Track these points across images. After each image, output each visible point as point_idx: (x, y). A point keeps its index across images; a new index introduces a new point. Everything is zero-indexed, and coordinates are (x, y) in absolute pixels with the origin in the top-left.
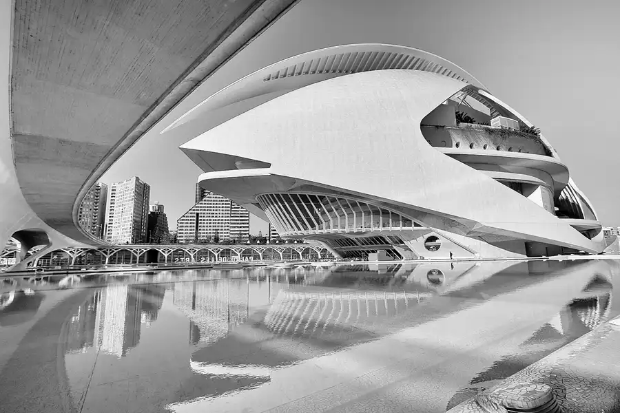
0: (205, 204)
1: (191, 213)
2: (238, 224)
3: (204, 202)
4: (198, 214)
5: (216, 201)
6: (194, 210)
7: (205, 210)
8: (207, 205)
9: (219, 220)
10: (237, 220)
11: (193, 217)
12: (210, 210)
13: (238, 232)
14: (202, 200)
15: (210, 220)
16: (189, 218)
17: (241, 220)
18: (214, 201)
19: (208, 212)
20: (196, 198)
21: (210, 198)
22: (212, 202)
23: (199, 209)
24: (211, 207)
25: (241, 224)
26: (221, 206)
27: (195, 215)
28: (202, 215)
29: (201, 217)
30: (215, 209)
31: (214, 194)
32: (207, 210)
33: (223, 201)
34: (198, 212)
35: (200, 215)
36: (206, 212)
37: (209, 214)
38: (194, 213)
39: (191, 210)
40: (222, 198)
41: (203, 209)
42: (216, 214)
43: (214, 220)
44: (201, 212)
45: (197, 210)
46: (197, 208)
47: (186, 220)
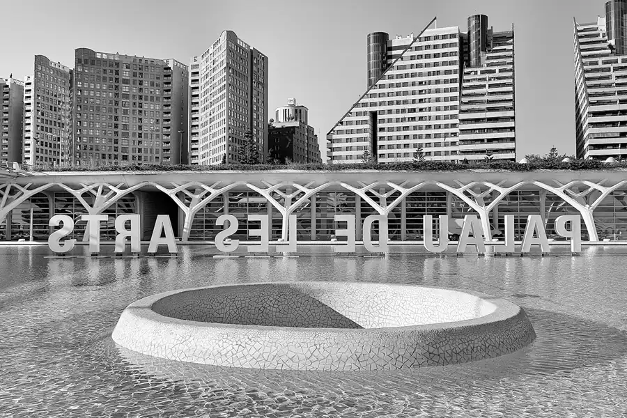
0: (391, 85)
1: (358, 114)
2: (481, 130)
3: (387, 82)
4: (374, 115)
5: (420, 74)
6: (365, 105)
7: (391, 103)
8: (396, 90)
9: (429, 127)
10: (477, 120)
11: (362, 122)
12: (405, 102)
13: (483, 157)
14: (382, 77)
15: (406, 128)
16: (354, 127)
17: (490, 120)
18: (413, 75)
19: (401, 107)
21: (404, 67)
22: (410, 80)
23: (378, 100)
24: (405, 93)
26: (433, 87)
27: (367, 118)
28: (386, 117)
29: (383, 121)
30: (418, 97)
31: (412, 58)
32: (398, 103)
33: (438, 73)
34: (374, 109)
35: (379, 117)
36: (394, 107)
37: (403, 111)
38: (365, 113)
39: (356, 105)
40: (436, 64)
41: (387, 99)
42: (421, 110)
43: (415, 128)
44: (382, 108)
45: (372, 105)
46: (373, 100)
47: (347, 132)
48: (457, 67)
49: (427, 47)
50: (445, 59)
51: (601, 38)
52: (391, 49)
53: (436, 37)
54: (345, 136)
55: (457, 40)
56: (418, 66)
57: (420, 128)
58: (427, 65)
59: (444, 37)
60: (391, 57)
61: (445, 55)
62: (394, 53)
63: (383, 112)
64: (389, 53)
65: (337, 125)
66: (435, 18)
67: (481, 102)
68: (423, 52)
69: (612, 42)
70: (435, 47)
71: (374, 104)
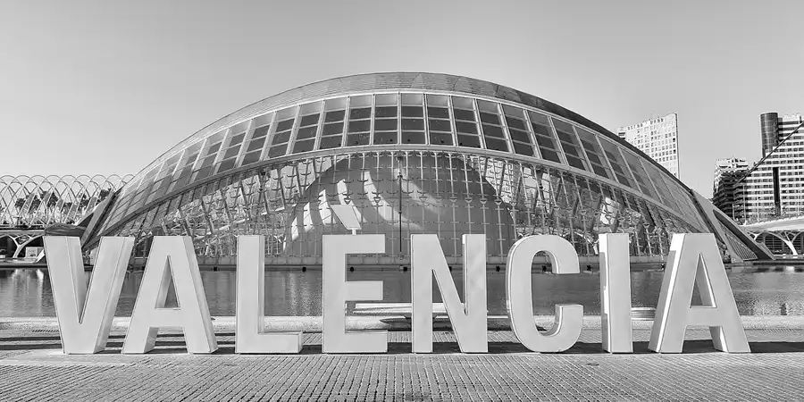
0: (790, 150)
1: (763, 169)
3: (786, 147)
4: (776, 170)
6: (769, 163)
7: (790, 162)
8: (793, 153)
11: (768, 174)
14: (778, 145)
16: (761, 178)
21: (801, 137)
23: (779, 159)
27: (771, 171)
28: (786, 171)
29: (784, 174)
32: (796, 161)
34: (776, 166)
35: (780, 171)
36: (793, 165)
38: (769, 168)
39: (762, 163)
41: (787, 159)
44: (783, 165)
45: (775, 163)
46: (776, 160)
47: (755, 181)
52: (782, 124)
60: (782, 129)
62: (784, 126)
63: (783, 168)
64: (781, 126)
71: (777, 162)
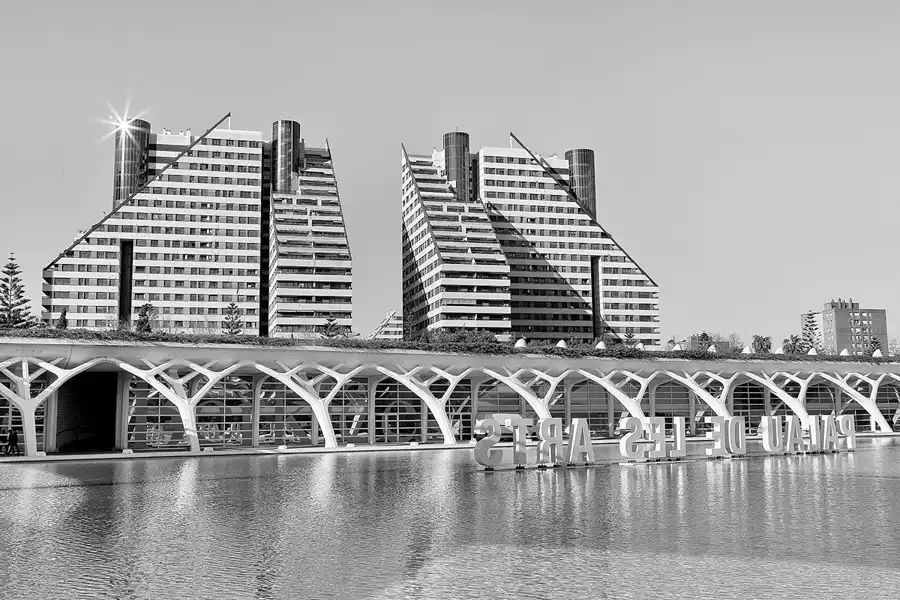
0: (157, 203)
1: (100, 241)
2: (308, 284)
3: (151, 197)
4: (127, 245)
5: (204, 193)
6: (112, 228)
7: (156, 230)
8: (164, 210)
9: (214, 271)
10: (302, 270)
11: (108, 255)
12: (179, 231)
13: (323, 321)
14: (142, 188)
15: (179, 270)
16: (94, 262)
17: (320, 270)
18: (193, 192)
19: (172, 237)
20: (118, 183)
21: (179, 178)
22: (187, 199)
23: (135, 223)
24: (179, 218)
25: (320, 285)
26: (224, 213)
27: (117, 249)
28: (148, 250)
29: (142, 256)
30: (198, 225)
31: (193, 166)
32: (168, 230)
33: (231, 194)
34: (127, 236)
35: (136, 249)
36: (161, 237)
37: (176, 244)
38: (113, 241)
39: (97, 227)
40: (228, 181)
41: (150, 223)
42: (203, 245)
43: (193, 271)
44: (141, 236)
45: (125, 229)
46: (127, 222)
47: (81, 268)
48: (258, 189)
49: (216, 154)
50: (242, 175)
51: (438, 176)
52: (154, 147)
53: (229, 142)
54: (76, 275)
55: (259, 151)
56: (201, 180)
57: (201, 271)
58: (215, 180)
59: (241, 143)
60: (154, 160)
61: (241, 169)
62: (159, 154)
63: (143, 243)
64: (151, 153)
65: (62, 256)
66: (229, 115)
67: (305, 245)
68: (210, 161)
69: (453, 184)
70: (228, 155)
71: (129, 229)
